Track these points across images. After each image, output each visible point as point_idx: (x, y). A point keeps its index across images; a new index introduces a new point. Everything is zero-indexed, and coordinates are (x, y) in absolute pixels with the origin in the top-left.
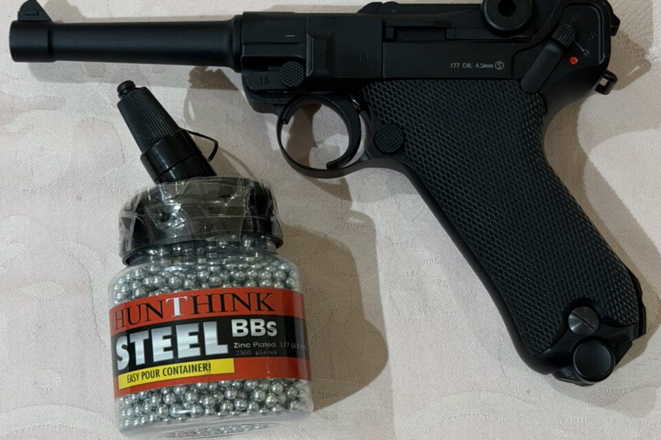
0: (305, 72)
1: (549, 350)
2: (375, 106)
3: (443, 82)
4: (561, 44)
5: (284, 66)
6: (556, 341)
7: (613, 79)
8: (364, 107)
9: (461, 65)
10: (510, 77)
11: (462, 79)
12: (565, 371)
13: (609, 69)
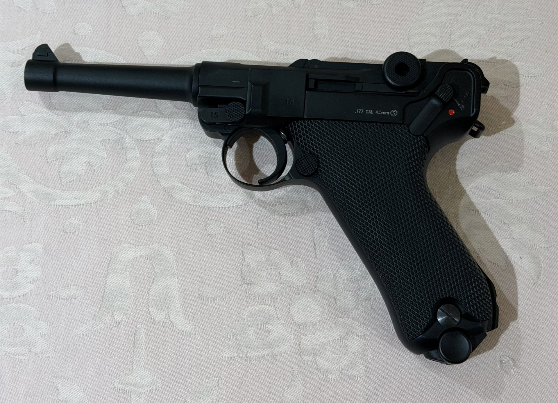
0: (245, 110)
1: (421, 336)
2: (297, 139)
3: (350, 123)
4: (442, 99)
5: (229, 105)
6: (426, 329)
7: (481, 128)
8: (290, 138)
9: (364, 111)
10: (401, 122)
11: (365, 122)
12: (433, 353)
13: (479, 120)
